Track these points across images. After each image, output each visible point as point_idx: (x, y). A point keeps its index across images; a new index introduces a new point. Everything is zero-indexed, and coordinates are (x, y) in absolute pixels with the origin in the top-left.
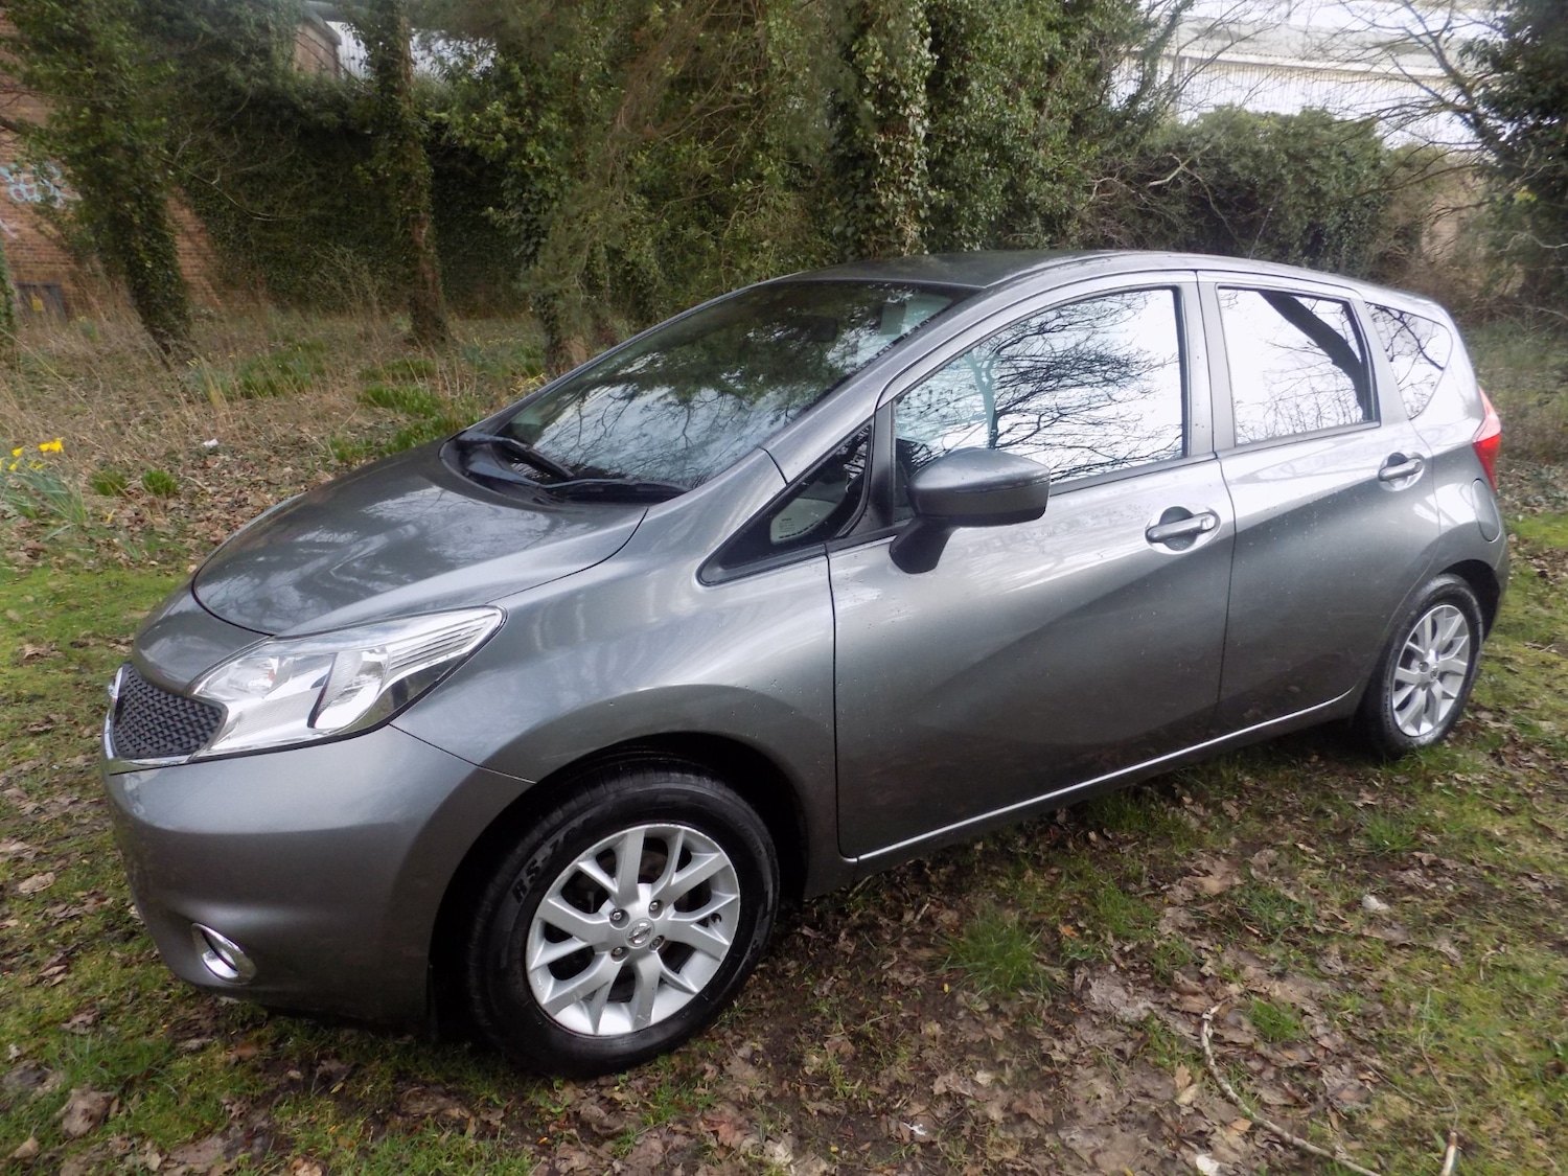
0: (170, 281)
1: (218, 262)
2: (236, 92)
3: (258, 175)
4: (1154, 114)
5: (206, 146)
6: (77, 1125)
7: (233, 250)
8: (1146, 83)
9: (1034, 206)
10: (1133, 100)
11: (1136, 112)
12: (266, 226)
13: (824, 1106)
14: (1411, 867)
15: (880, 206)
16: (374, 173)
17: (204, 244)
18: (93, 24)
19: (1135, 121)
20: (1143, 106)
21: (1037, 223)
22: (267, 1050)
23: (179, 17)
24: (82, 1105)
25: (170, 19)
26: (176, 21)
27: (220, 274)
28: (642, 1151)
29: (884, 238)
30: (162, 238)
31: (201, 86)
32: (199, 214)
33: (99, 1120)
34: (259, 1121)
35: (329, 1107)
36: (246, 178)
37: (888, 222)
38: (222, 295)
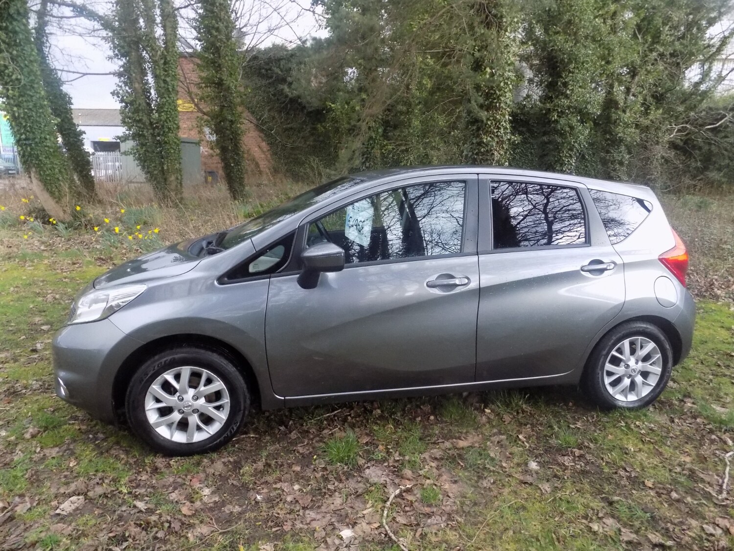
0: (239, 171)
1: (273, 163)
2: (287, 96)
3: (291, 128)
4: (708, 92)
5: (274, 118)
6: (28, 436)
7: (279, 158)
8: (705, 75)
9: (621, 140)
10: (697, 84)
11: (698, 90)
12: (292, 149)
13: (235, 482)
14: (568, 455)
15: (484, 143)
16: (324, 128)
17: (269, 156)
18: (224, 78)
19: (696, 95)
20: (703, 87)
21: (623, 148)
22: (89, 428)
23: (270, 69)
24: (31, 430)
25: (267, 70)
26: (269, 72)
27: (274, 168)
28: (165, 480)
29: (485, 157)
30: (238, 154)
31: (274, 95)
32: (268, 144)
33: (33, 436)
34: (71, 447)
35: (92, 446)
36: (286, 130)
37: (487, 150)
38: (273, 176)
